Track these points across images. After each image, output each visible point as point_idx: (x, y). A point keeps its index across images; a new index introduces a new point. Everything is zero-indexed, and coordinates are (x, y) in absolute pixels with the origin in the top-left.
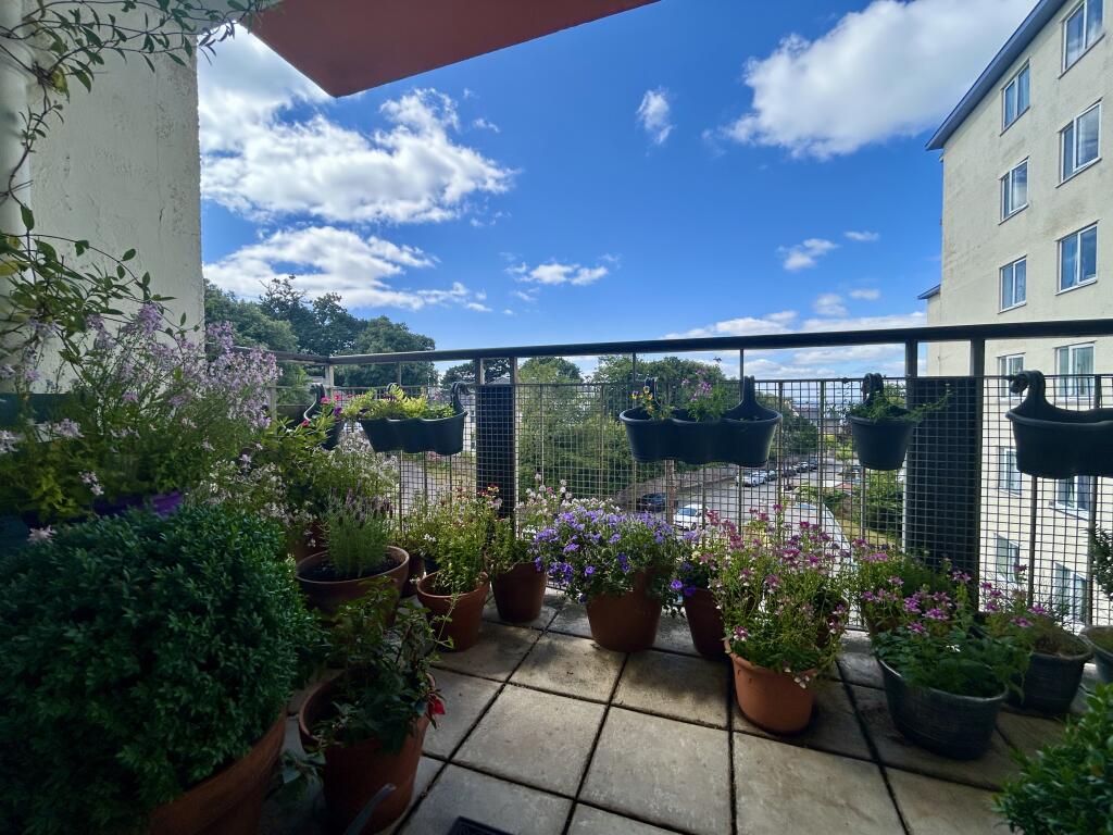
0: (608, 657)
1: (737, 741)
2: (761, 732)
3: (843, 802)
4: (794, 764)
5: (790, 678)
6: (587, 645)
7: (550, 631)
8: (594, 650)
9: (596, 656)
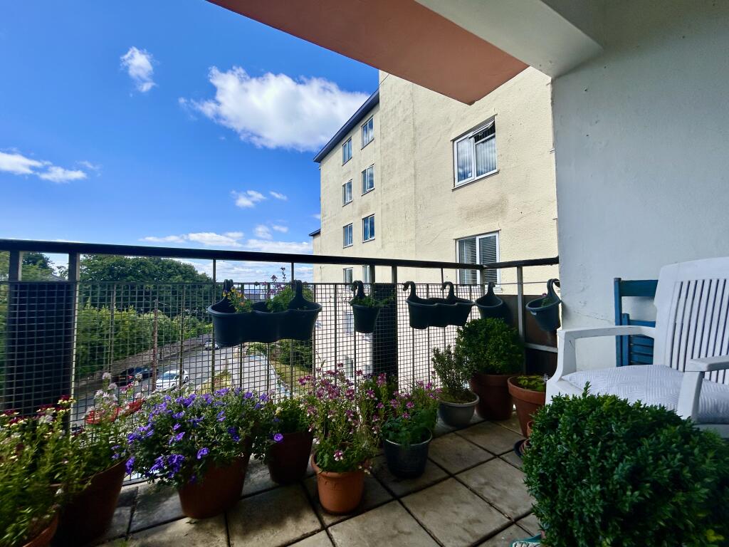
0: (209, 525)
1: (333, 533)
2: (342, 518)
3: (396, 532)
4: (367, 526)
5: (362, 471)
6: (184, 525)
7: (134, 532)
8: (193, 526)
9: (197, 530)
